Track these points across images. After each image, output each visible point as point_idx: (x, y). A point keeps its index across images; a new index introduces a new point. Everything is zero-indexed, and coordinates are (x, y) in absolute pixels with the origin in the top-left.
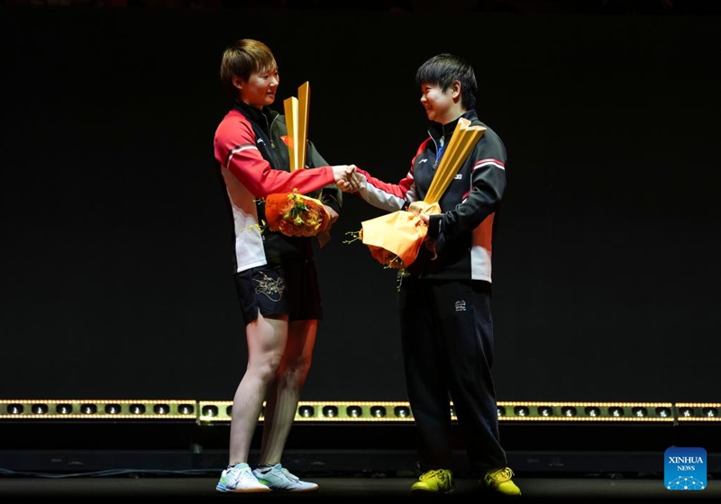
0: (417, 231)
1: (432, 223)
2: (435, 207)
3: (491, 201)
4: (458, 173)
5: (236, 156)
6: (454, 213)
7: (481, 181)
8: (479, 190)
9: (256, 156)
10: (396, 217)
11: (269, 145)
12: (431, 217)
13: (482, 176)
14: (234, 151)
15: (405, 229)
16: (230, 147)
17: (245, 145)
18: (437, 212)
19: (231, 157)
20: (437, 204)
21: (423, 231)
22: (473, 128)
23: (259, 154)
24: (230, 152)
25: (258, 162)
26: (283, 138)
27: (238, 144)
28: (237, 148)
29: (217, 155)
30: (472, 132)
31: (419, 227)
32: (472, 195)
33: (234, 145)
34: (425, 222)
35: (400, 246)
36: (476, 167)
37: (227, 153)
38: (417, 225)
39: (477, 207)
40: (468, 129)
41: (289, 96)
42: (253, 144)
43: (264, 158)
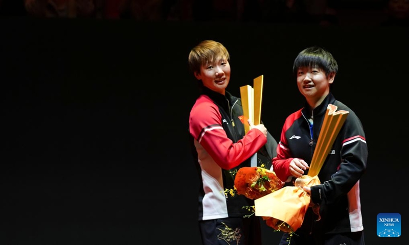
0: (300, 201)
1: (314, 192)
2: (315, 180)
3: (358, 170)
4: (332, 150)
5: (207, 133)
6: (331, 183)
7: (350, 154)
8: (348, 163)
9: (222, 134)
10: (283, 192)
11: (231, 124)
12: (311, 187)
13: (351, 151)
14: (206, 130)
15: (291, 200)
16: (203, 126)
17: (215, 125)
18: (317, 183)
19: (203, 134)
20: (316, 177)
21: (306, 200)
22: (339, 113)
23: (224, 133)
24: (203, 130)
25: (224, 140)
26: (240, 118)
27: (209, 124)
28: (209, 127)
29: (191, 131)
30: (338, 116)
31: (302, 198)
32: (344, 167)
33: (206, 125)
34: (308, 193)
35: (287, 214)
36: (344, 144)
37: (201, 130)
38: (300, 196)
39: (349, 176)
40: (334, 113)
41: (245, 84)
42: (220, 125)
43: (228, 137)
